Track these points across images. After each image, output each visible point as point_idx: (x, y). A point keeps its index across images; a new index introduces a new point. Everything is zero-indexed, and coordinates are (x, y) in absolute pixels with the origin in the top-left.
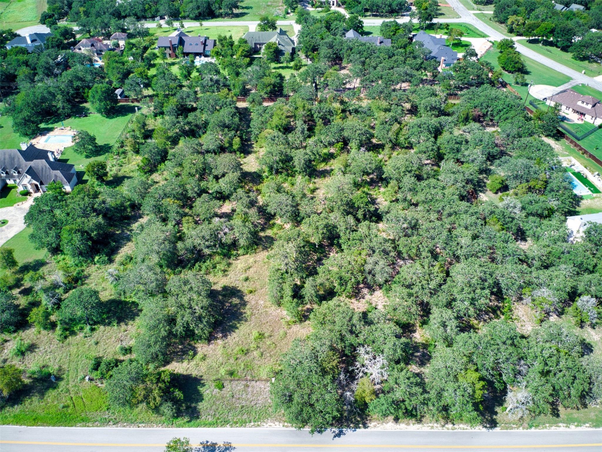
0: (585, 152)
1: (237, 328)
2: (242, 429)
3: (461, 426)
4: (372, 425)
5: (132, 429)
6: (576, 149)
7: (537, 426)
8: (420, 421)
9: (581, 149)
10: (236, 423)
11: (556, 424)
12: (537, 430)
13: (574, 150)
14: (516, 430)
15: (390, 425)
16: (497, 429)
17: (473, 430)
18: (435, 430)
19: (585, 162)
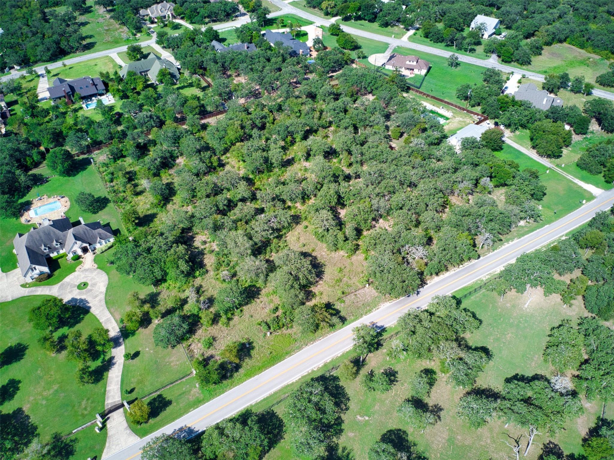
0: (428, 96)
1: (324, 271)
2: (371, 314)
3: (466, 264)
4: (428, 282)
5: (317, 343)
6: (421, 95)
7: (496, 249)
8: (447, 270)
9: (425, 94)
10: (366, 313)
11: (502, 244)
12: (497, 251)
13: (420, 97)
14: (489, 255)
15: (436, 279)
16: (481, 258)
17: (472, 263)
18: (457, 271)
19: (431, 102)
